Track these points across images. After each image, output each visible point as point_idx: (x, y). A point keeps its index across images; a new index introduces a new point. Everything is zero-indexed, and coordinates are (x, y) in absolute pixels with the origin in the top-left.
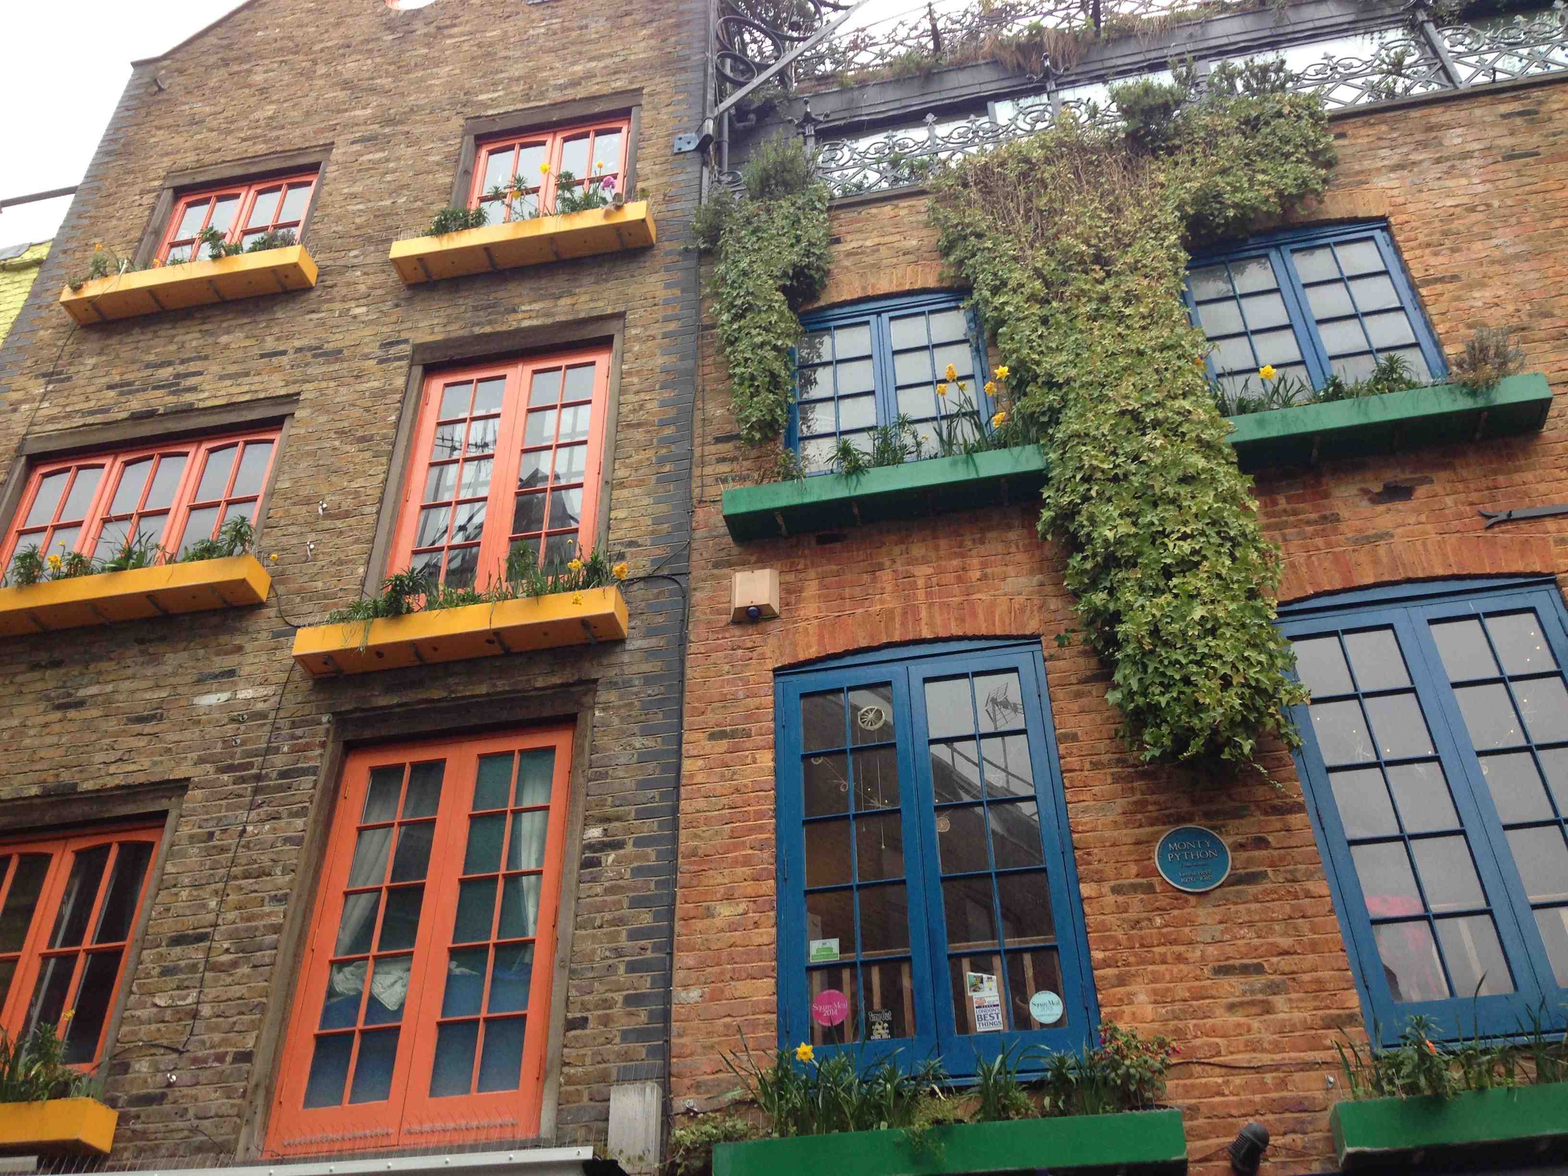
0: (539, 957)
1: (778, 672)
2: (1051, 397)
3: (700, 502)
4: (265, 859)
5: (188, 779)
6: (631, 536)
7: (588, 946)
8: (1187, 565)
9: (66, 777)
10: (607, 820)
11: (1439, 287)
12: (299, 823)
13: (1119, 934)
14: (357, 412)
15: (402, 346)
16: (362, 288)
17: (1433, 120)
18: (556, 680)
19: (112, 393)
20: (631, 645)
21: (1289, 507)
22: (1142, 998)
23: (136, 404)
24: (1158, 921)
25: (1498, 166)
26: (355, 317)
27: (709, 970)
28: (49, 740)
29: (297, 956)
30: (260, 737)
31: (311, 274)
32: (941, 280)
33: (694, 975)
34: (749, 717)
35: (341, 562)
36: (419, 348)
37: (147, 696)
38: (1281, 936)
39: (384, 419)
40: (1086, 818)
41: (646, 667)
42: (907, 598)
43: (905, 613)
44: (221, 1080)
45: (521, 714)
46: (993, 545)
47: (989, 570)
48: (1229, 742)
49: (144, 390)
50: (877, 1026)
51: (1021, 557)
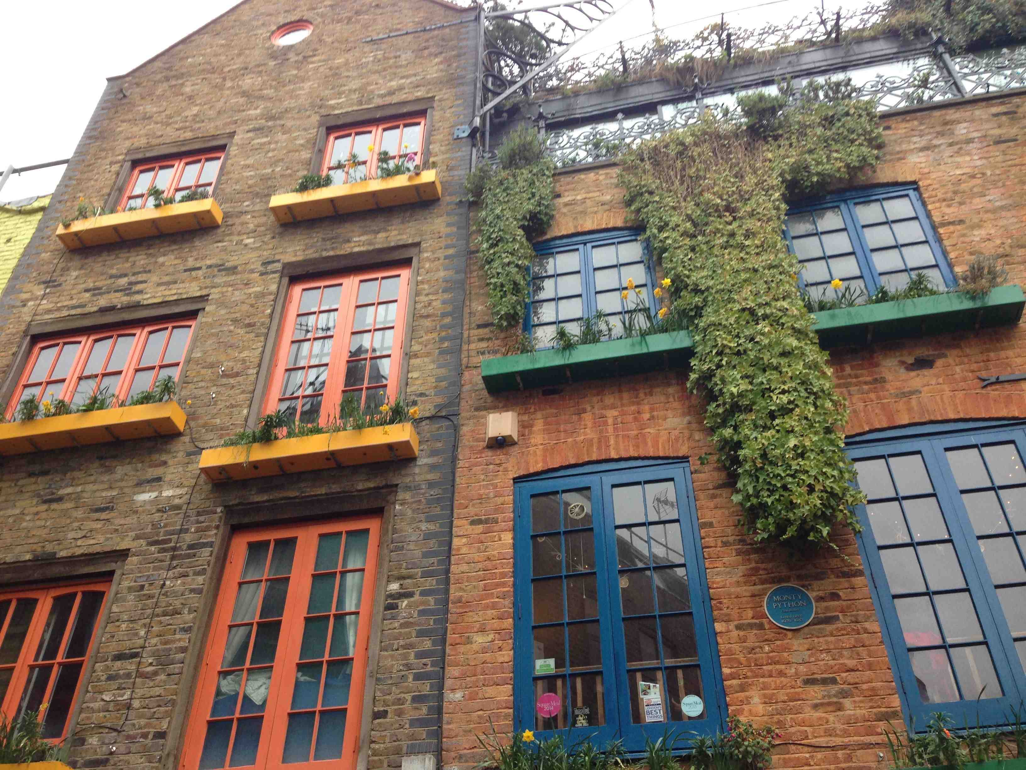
0: (356, 670)
1: (516, 480)
2: (697, 299)
3: (467, 367)
4: (177, 603)
5: (129, 550)
6: (421, 389)
7: (389, 662)
8: (785, 411)
9: (49, 548)
10: (404, 578)
11: (951, 228)
12: (200, 579)
13: (741, 657)
14: (245, 307)
15: (275, 264)
16: (251, 226)
17: (948, 118)
18: (371, 485)
19: (87, 295)
20: (420, 462)
21: (853, 373)
22: (756, 700)
23: (103, 302)
24: (767, 648)
25: (990, 148)
26: (246, 245)
27: (468, 679)
28: (39, 523)
29: (196, 668)
30: (176, 522)
31: (219, 218)
32: (626, 222)
33: (458, 683)
34: (498, 510)
35: (232, 406)
36: (286, 266)
37: (104, 494)
38: (849, 659)
39: (263, 312)
40: (718, 579)
41: (430, 476)
42: (601, 432)
43: (600, 442)
44: (145, 750)
45: (347, 507)
46: (658, 397)
47: (655, 413)
48: (813, 529)
49: (108, 293)
50: (580, 718)
51: (676, 405)
